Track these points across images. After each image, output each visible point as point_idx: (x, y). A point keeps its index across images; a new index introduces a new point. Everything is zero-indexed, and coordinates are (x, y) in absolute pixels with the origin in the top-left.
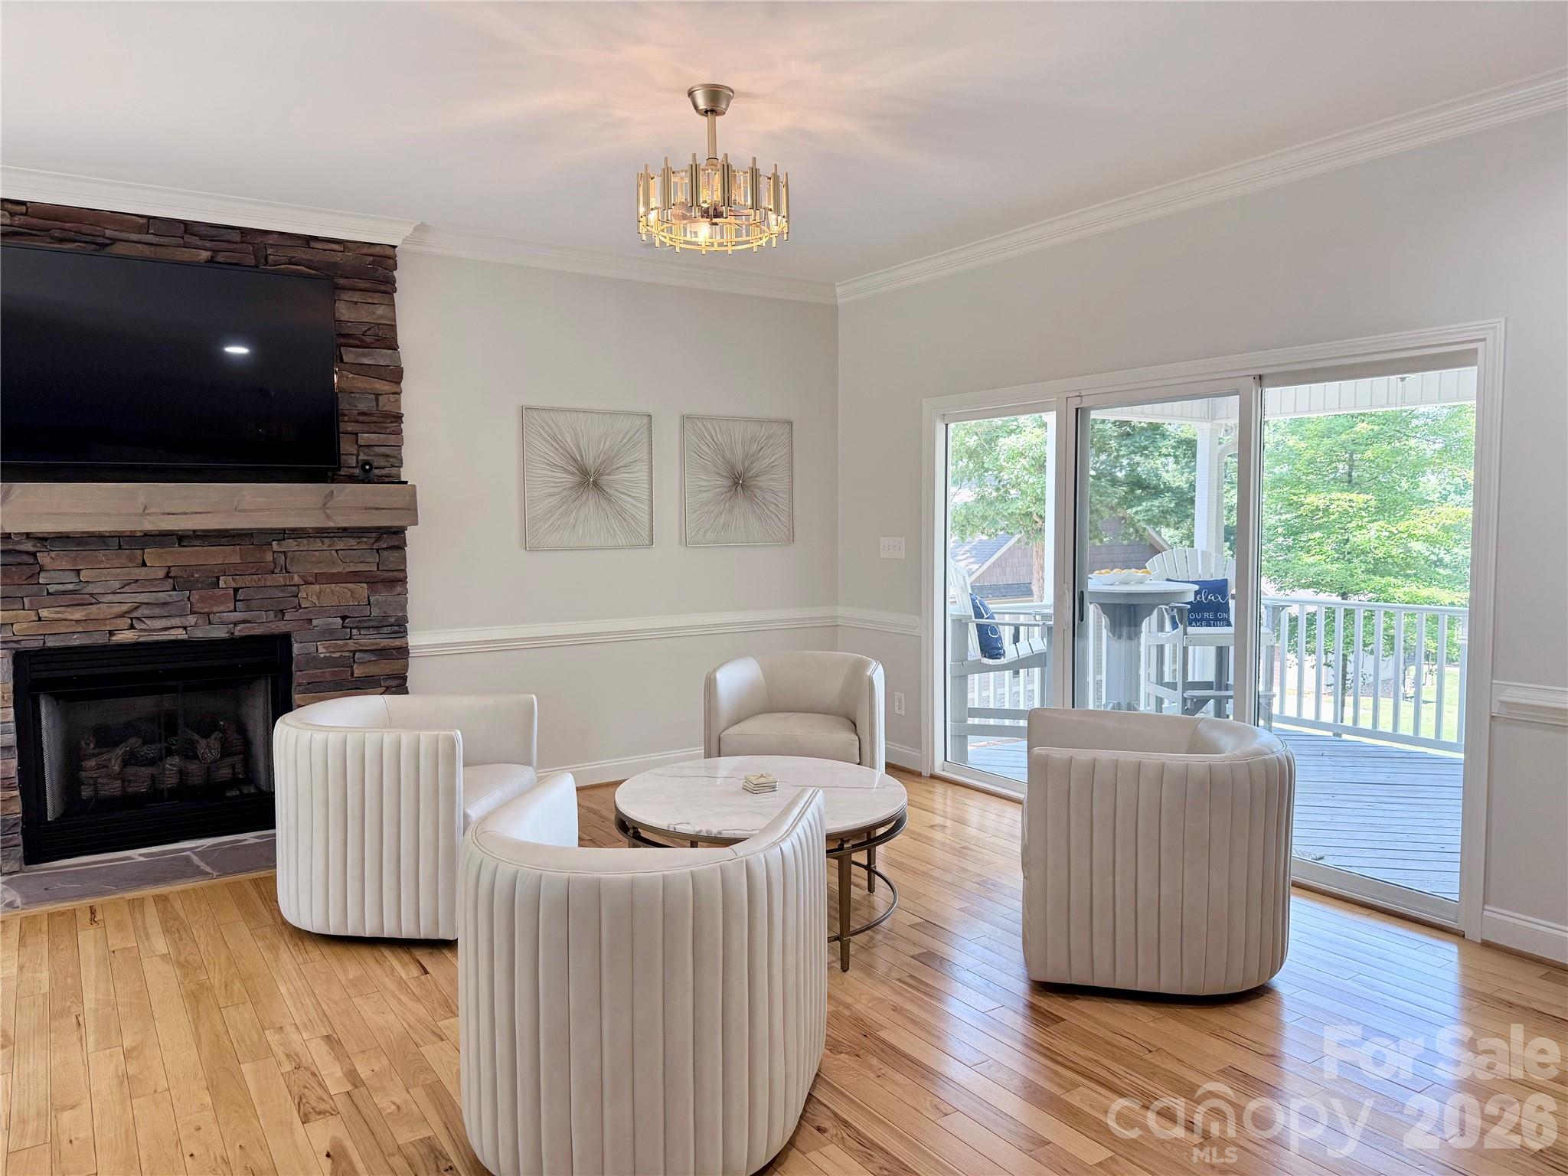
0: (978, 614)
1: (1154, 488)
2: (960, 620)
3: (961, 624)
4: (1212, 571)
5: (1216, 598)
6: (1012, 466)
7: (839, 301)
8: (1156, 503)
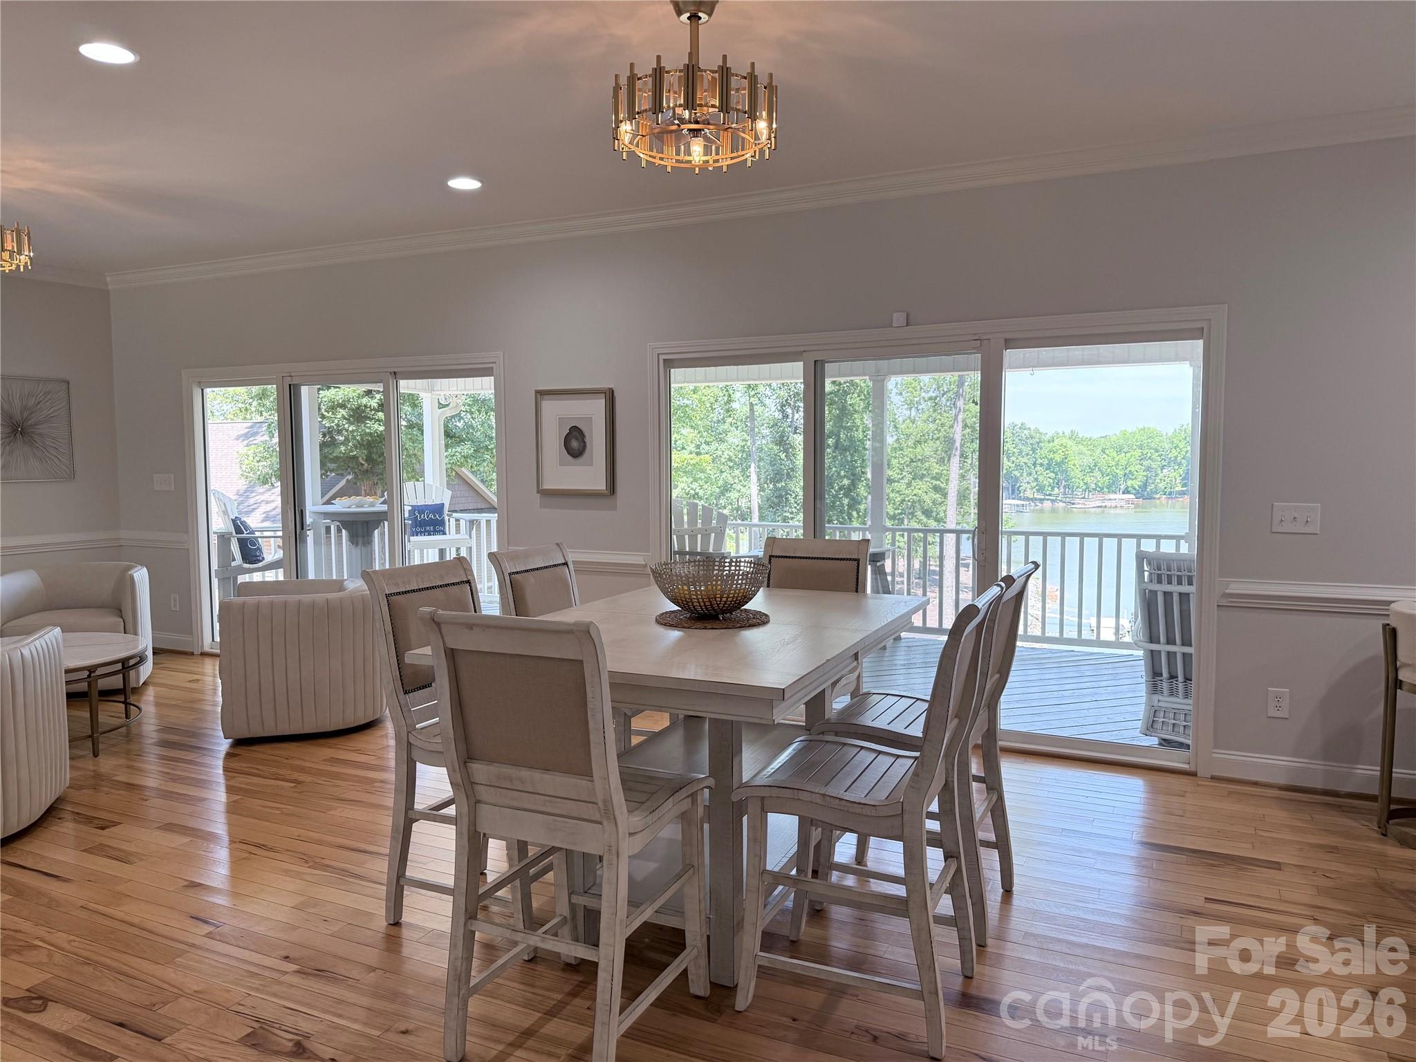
0: (238, 531)
1: (458, 437)
2: (223, 536)
3: (224, 539)
4: (434, 498)
5: (435, 516)
6: (333, 416)
7: (110, 287)
8: (459, 449)
